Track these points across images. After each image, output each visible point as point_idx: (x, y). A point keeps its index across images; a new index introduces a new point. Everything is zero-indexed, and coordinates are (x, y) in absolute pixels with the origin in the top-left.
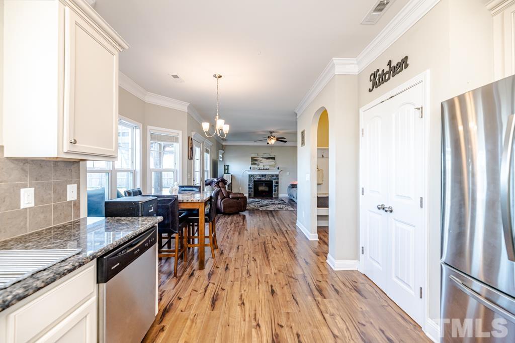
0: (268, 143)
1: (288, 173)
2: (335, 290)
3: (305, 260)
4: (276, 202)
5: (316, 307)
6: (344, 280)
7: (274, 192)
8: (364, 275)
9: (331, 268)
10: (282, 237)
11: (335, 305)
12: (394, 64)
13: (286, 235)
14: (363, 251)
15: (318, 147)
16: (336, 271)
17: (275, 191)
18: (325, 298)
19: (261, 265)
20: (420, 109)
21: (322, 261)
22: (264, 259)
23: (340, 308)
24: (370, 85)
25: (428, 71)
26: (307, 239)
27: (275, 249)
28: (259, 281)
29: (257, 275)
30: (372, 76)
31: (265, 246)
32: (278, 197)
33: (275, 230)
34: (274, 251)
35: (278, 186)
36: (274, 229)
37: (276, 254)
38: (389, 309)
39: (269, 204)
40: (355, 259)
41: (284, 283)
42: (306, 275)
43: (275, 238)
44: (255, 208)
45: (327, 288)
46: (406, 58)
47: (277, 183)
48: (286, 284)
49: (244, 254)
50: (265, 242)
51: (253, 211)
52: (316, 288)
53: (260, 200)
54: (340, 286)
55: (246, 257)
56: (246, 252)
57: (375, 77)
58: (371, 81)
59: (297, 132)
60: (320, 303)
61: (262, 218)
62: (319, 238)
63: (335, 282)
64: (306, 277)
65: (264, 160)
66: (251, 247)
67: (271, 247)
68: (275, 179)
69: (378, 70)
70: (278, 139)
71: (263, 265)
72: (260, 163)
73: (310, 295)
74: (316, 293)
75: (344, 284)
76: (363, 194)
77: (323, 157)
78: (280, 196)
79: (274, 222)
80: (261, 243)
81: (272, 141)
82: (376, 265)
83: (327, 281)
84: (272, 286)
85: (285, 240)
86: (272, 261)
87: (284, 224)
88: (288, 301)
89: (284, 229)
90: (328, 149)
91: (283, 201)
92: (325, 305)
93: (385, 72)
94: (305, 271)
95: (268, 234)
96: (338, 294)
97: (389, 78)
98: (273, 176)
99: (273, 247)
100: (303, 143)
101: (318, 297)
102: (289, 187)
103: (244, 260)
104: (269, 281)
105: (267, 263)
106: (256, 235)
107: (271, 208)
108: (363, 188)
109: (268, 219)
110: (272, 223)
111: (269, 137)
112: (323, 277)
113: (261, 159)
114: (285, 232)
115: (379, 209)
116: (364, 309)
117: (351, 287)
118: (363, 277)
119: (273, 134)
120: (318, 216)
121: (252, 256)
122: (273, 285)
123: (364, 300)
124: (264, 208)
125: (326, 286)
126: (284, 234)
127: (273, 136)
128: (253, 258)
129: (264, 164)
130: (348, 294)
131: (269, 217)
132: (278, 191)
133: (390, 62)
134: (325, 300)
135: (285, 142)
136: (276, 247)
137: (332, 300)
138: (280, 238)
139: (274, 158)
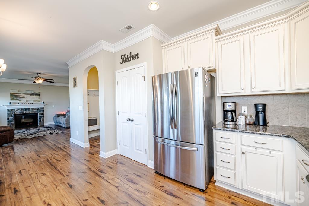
0: (35, 82)
1: (53, 106)
2: (109, 167)
3: (86, 160)
4: (44, 129)
5: (103, 180)
6: (112, 161)
7: (39, 122)
8: (120, 155)
9: (103, 158)
10: (61, 152)
11: (112, 174)
12: (133, 54)
13: (65, 150)
14: (119, 143)
15: (88, 88)
16: (106, 159)
17: (41, 121)
18: (106, 173)
19: (52, 175)
20: (144, 77)
21: (97, 156)
22: (53, 170)
23: (115, 174)
24: (121, 60)
25: (146, 63)
26: (82, 147)
27: (60, 161)
28: (56, 185)
29: (52, 182)
30: (122, 57)
31: (49, 162)
32: (44, 126)
33: (54, 149)
34: (60, 162)
35: (43, 116)
36: (52, 148)
37: (62, 163)
38: (134, 164)
39: (37, 132)
40: (115, 149)
41: (77, 178)
42: (90, 167)
43: (56, 154)
44: (22, 137)
45: (105, 168)
46: (138, 54)
47: (42, 114)
48: (79, 178)
49: (31, 174)
50: (48, 159)
51: (21, 141)
52: (99, 171)
53: (24, 130)
54: (111, 165)
55: (34, 175)
56: (31, 172)
57: (123, 58)
58: (121, 58)
59: (68, 77)
60: (104, 177)
61: (36, 144)
62: (90, 145)
63: (108, 164)
64: (91, 168)
65: (27, 96)
66: (35, 168)
67: (55, 161)
68: (40, 111)
69: (125, 55)
70: (46, 80)
71: (53, 174)
72: (22, 99)
73: (97, 176)
74: (100, 173)
75: (113, 163)
76: (118, 115)
77: (94, 95)
78: (46, 124)
79: (49, 144)
80: (44, 161)
81: (40, 81)
82: (126, 147)
83: (103, 165)
84: (68, 184)
85: (66, 153)
86: (61, 169)
87: (59, 143)
88: (84, 186)
89: (61, 146)
90: (98, 91)
91: (50, 127)
92: (107, 177)
93: (128, 57)
94: (88, 166)
95: (48, 154)
96: (111, 168)
97: (130, 60)
98: (38, 109)
99: (57, 160)
100: (75, 85)
101: (102, 174)
102: (55, 116)
103: (33, 179)
104: (65, 182)
105: (57, 172)
106: (35, 157)
107: (41, 134)
108: (118, 112)
109: (42, 143)
110: (47, 145)
111: (35, 77)
112: (100, 164)
113: (24, 95)
114: (63, 148)
115: (128, 120)
116: (125, 169)
117: (116, 163)
118: (120, 156)
119: (40, 76)
120: (89, 131)
121: (40, 172)
122: (69, 182)
123: (124, 165)
124: (33, 136)
125: (104, 168)
126: (63, 150)
127: (40, 77)
128: (42, 173)
129: (27, 100)
130: (116, 166)
131: (42, 142)
132: (43, 120)
133: (131, 53)
134: (106, 174)
135: (53, 82)
136: (60, 160)
137: (109, 173)
138: (60, 153)
139: (39, 95)
